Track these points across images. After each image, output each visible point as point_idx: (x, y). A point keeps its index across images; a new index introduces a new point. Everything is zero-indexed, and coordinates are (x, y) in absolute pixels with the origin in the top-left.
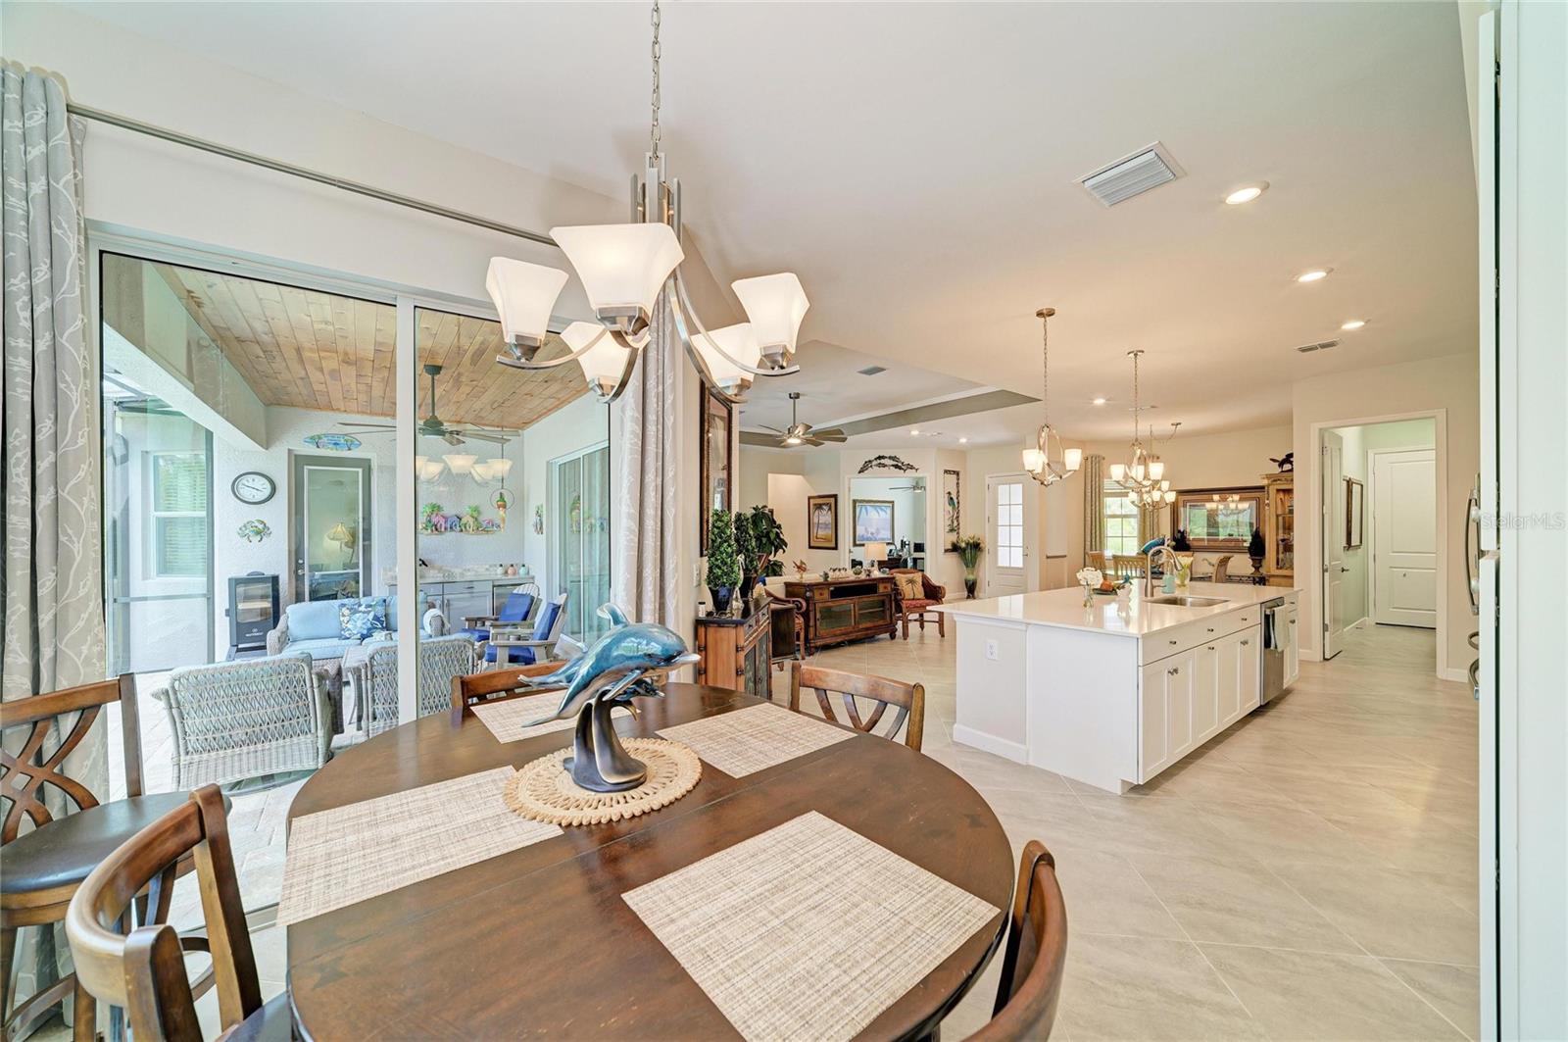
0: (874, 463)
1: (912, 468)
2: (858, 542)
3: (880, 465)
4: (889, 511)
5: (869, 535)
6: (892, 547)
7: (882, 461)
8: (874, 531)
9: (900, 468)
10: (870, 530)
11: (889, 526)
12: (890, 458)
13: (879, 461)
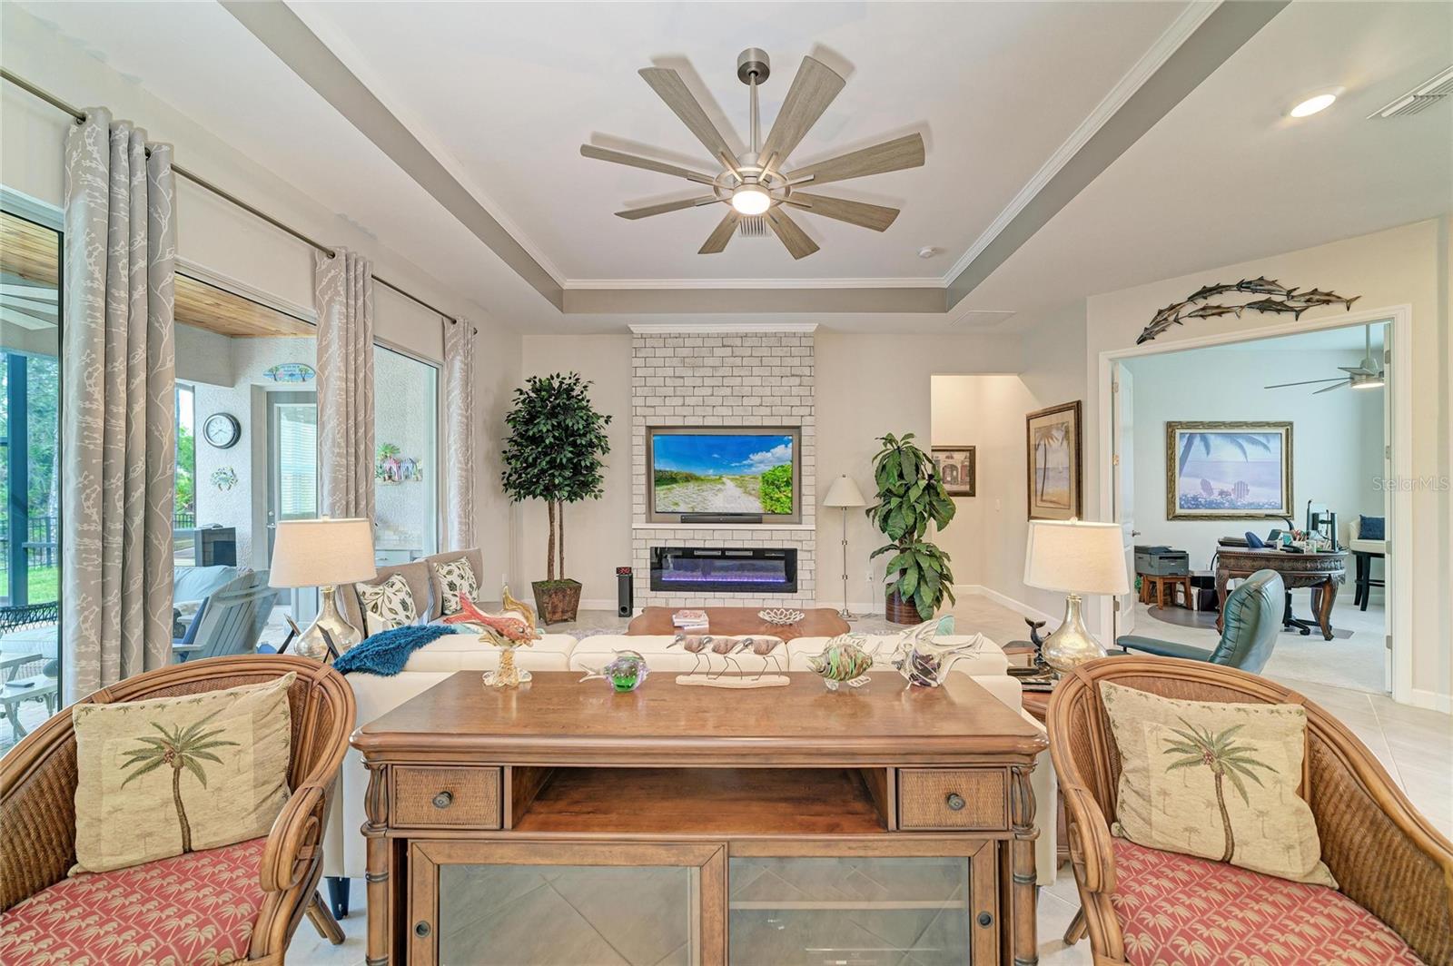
0: (1190, 308)
1: (1328, 299)
2: (1179, 511)
3: (1204, 313)
4: (1276, 446)
5: (1215, 497)
6: (1282, 526)
7: (1214, 300)
8: (1228, 487)
9: (1280, 308)
10: (1216, 486)
11: (1277, 474)
12: (1241, 286)
13: (1201, 303)
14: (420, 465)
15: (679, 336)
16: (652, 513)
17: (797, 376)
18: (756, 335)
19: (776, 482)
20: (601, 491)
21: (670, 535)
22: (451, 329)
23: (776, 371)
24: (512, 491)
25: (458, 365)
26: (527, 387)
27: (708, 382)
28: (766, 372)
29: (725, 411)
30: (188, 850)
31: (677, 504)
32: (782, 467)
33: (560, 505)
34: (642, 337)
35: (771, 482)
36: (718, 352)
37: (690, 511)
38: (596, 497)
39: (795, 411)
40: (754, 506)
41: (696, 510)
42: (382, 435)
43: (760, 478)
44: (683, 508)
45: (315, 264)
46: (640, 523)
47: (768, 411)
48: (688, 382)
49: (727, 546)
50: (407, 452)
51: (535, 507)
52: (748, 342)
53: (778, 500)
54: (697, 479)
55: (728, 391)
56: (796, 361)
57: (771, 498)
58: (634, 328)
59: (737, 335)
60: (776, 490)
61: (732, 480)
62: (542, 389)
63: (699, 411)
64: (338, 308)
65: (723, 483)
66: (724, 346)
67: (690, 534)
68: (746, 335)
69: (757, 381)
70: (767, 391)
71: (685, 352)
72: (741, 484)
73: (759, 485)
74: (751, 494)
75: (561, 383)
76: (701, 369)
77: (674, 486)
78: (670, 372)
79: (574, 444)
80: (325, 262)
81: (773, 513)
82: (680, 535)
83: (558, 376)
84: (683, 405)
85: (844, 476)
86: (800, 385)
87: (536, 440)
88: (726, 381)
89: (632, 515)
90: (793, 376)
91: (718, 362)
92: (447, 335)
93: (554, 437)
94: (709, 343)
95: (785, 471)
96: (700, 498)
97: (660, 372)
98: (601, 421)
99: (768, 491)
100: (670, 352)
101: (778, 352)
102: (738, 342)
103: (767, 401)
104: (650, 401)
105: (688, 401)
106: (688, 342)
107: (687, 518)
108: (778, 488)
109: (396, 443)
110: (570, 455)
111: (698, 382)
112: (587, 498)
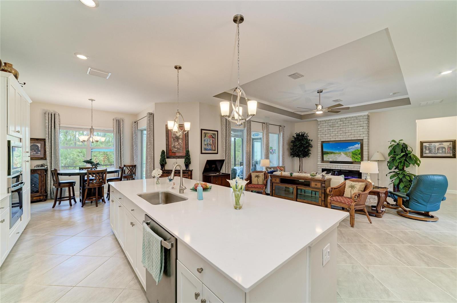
14: (276, 151)
15: (329, 120)
16: (323, 160)
17: (362, 126)
18: (350, 117)
19: (356, 154)
20: (310, 156)
21: (327, 166)
22: (281, 127)
23: (355, 126)
24: (292, 156)
25: (282, 134)
26: (295, 136)
27: (336, 130)
28: (352, 126)
29: (341, 137)
30: (258, 184)
31: (329, 159)
32: (358, 150)
33: (302, 159)
34: (320, 121)
35: (354, 154)
36: (339, 123)
37: (332, 160)
38: (309, 157)
39: (361, 135)
40: (350, 160)
41: (334, 160)
42: (270, 145)
43: (351, 152)
44: (330, 160)
45: (262, 125)
46: (319, 163)
47: (353, 136)
48: (331, 131)
49: (341, 169)
50: (274, 148)
51: (297, 159)
52: (348, 119)
53: (357, 158)
54: (334, 153)
55: (342, 132)
56: (362, 123)
57: (355, 158)
58: (318, 120)
59: (344, 118)
60: (356, 156)
61: (343, 153)
62: (298, 135)
63: (334, 137)
64: (265, 131)
65: (341, 154)
66: (341, 121)
67: (332, 166)
68: (347, 118)
69: (350, 129)
70: (353, 131)
71: (330, 124)
72: (346, 154)
73: (351, 154)
74: (349, 157)
75: (302, 133)
76: (335, 127)
77: (328, 155)
78: (327, 129)
79: (303, 146)
80: (263, 124)
81: (355, 162)
82: (329, 166)
83: (301, 132)
84: (330, 136)
85: (378, 152)
86: (363, 129)
87: (296, 146)
88: (341, 130)
89: (317, 161)
90: (360, 126)
91: (339, 125)
92: (280, 129)
93: (299, 145)
94: (337, 121)
95: (359, 151)
96: (335, 158)
97: (324, 129)
98: (310, 141)
99: (353, 156)
100: (327, 124)
101: (357, 121)
102: (345, 120)
103: (352, 133)
104: (322, 136)
105: (331, 135)
106: (331, 121)
107: (331, 162)
108: (357, 155)
109: (272, 147)
110: (302, 149)
111: (334, 130)
112: (306, 157)
